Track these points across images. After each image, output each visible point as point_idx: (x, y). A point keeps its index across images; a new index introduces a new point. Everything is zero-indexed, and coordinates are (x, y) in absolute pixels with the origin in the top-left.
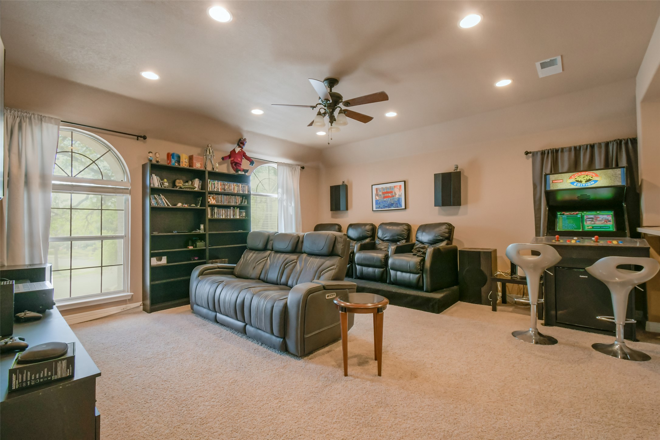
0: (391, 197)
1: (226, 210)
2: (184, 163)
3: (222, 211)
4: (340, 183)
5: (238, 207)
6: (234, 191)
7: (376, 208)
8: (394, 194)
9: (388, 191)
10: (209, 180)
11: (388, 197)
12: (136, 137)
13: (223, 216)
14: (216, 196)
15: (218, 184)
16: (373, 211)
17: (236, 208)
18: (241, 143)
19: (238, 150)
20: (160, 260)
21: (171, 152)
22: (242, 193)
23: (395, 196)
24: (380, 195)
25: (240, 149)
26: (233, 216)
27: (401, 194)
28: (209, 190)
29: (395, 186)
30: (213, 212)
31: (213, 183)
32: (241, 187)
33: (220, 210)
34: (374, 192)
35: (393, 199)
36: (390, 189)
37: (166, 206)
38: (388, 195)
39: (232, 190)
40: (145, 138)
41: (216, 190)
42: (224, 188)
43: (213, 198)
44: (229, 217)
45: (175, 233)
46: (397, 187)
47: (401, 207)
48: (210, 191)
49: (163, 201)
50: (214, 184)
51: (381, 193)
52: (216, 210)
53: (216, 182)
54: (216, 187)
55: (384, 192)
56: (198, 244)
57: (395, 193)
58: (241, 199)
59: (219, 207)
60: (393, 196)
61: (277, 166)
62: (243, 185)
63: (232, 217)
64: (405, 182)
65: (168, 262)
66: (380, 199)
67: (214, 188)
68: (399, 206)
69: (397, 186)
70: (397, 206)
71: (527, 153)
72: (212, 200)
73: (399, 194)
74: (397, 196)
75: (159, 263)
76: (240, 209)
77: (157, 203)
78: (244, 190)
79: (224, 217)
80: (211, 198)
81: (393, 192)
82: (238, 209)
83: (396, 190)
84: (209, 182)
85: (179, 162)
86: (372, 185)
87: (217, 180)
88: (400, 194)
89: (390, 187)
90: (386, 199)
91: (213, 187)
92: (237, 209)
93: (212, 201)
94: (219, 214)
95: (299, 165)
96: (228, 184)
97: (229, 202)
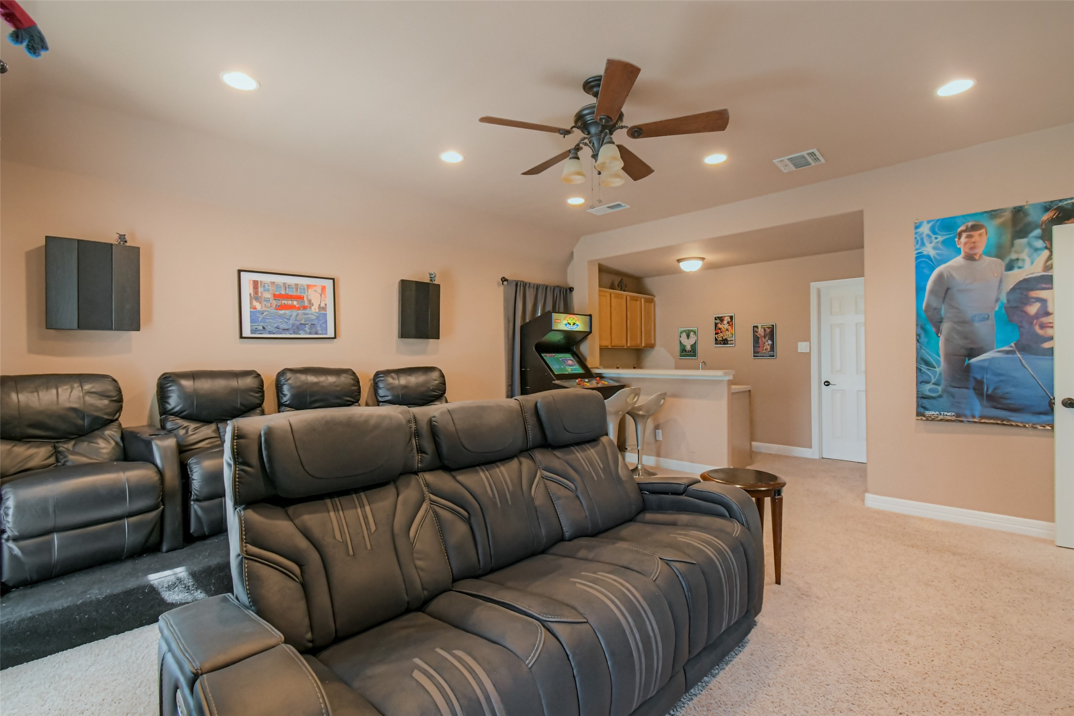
0: (299, 309)
7: (253, 332)
8: (306, 304)
9: (291, 293)
11: (292, 307)
16: (241, 337)
23: (310, 308)
24: (267, 300)
27: (326, 305)
29: (308, 286)
34: (247, 290)
35: (305, 314)
36: (297, 290)
38: (290, 302)
46: (315, 288)
47: (326, 334)
51: (268, 295)
55: (278, 293)
57: (311, 300)
60: (305, 308)
64: (334, 280)
66: (264, 309)
68: (320, 332)
69: (315, 286)
70: (314, 330)
71: (504, 280)
73: (320, 305)
74: (315, 309)
81: (305, 299)
83: (314, 297)
86: (240, 272)
88: (323, 305)
89: (297, 285)
90: (283, 311)
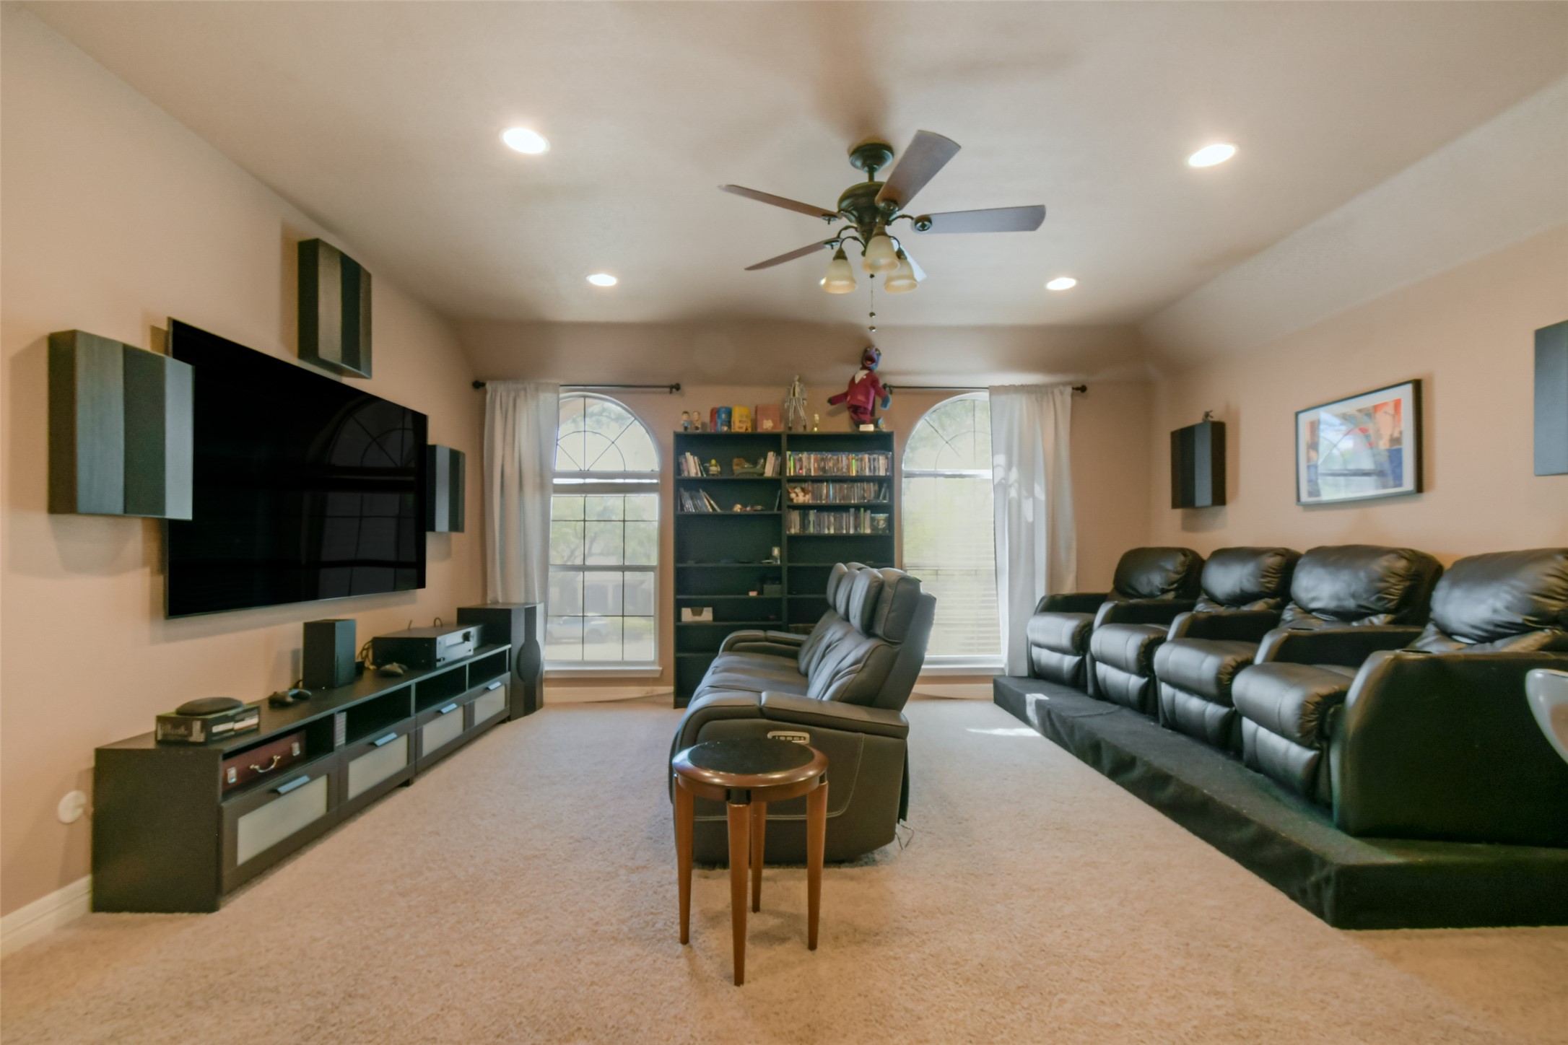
1: (838, 515)
2: (740, 424)
3: (829, 517)
4: (1197, 419)
5: (866, 507)
6: (849, 472)
8: (1370, 435)
10: (788, 453)
12: (668, 390)
13: (829, 529)
14: (807, 486)
15: (809, 459)
17: (862, 510)
18: (868, 358)
19: (861, 375)
20: (700, 614)
21: (718, 405)
22: (872, 474)
25: (866, 372)
26: (856, 528)
28: (788, 474)
29: (1377, 408)
30: (806, 521)
31: (797, 457)
32: (867, 460)
33: (824, 517)
37: (711, 510)
39: (844, 470)
40: (676, 387)
41: (804, 472)
42: (825, 467)
43: (803, 490)
44: (844, 532)
45: (723, 563)
46: (1385, 409)
48: (790, 476)
49: (707, 504)
50: (800, 460)
52: (812, 515)
53: (804, 456)
54: (806, 467)
56: (766, 587)
57: (1377, 431)
58: (877, 487)
59: (821, 508)
61: (990, 395)
62: (872, 457)
63: (852, 531)
64: (1417, 385)
65: (715, 619)
67: (801, 469)
72: (801, 495)
73: (1392, 436)
74: (1385, 444)
75: (697, 619)
76: (872, 513)
77: (696, 507)
78: (874, 467)
79: (832, 531)
80: (798, 490)
81: (1369, 431)
82: (869, 512)
83: (1382, 422)
84: (788, 457)
85: (729, 423)
86: (1297, 414)
87: (807, 451)
88: (1397, 434)
91: (798, 467)
92: (865, 511)
93: (799, 497)
94: (819, 525)
95: (1065, 384)
96: (835, 457)
97: (843, 498)
